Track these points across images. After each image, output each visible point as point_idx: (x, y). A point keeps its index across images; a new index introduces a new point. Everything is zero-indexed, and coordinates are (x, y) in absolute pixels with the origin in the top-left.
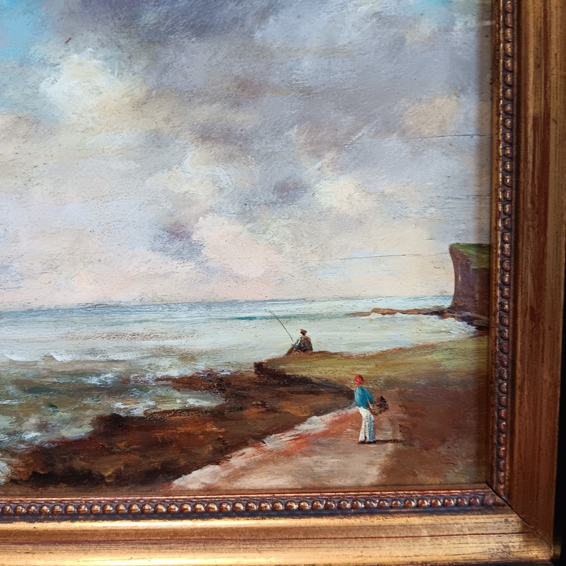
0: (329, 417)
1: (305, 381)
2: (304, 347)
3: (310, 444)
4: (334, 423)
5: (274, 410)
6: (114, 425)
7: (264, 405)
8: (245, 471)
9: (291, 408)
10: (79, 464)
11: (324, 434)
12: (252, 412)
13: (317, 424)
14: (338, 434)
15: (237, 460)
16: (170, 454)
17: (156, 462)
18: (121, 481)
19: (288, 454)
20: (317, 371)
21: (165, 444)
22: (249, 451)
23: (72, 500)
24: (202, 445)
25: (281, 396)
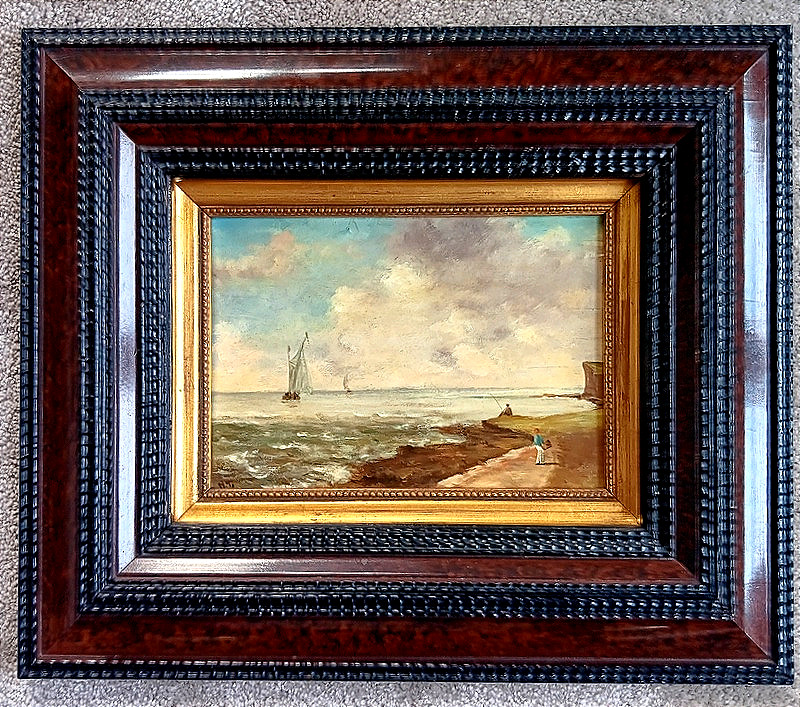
0: (520, 450)
1: (509, 430)
2: (508, 413)
3: (512, 464)
4: (523, 453)
5: (492, 446)
6: (409, 451)
7: (487, 443)
8: (476, 477)
9: (502, 445)
10: (389, 472)
11: (518, 459)
12: (480, 447)
13: (514, 454)
14: (525, 460)
15: (472, 472)
16: (438, 468)
17: (429, 472)
18: (410, 483)
19: (499, 470)
20: (515, 426)
21: (435, 462)
22: (477, 467)
23: (387, 491)
24: (454, 463)
25: (495, 438)
